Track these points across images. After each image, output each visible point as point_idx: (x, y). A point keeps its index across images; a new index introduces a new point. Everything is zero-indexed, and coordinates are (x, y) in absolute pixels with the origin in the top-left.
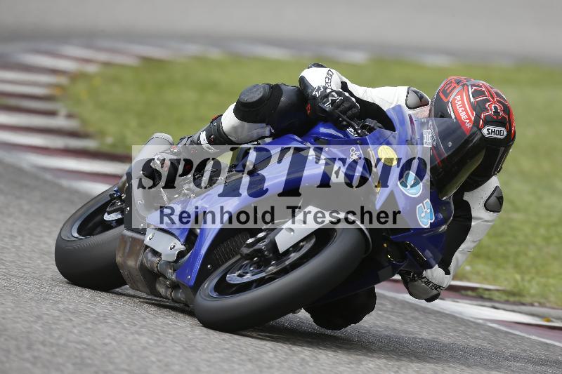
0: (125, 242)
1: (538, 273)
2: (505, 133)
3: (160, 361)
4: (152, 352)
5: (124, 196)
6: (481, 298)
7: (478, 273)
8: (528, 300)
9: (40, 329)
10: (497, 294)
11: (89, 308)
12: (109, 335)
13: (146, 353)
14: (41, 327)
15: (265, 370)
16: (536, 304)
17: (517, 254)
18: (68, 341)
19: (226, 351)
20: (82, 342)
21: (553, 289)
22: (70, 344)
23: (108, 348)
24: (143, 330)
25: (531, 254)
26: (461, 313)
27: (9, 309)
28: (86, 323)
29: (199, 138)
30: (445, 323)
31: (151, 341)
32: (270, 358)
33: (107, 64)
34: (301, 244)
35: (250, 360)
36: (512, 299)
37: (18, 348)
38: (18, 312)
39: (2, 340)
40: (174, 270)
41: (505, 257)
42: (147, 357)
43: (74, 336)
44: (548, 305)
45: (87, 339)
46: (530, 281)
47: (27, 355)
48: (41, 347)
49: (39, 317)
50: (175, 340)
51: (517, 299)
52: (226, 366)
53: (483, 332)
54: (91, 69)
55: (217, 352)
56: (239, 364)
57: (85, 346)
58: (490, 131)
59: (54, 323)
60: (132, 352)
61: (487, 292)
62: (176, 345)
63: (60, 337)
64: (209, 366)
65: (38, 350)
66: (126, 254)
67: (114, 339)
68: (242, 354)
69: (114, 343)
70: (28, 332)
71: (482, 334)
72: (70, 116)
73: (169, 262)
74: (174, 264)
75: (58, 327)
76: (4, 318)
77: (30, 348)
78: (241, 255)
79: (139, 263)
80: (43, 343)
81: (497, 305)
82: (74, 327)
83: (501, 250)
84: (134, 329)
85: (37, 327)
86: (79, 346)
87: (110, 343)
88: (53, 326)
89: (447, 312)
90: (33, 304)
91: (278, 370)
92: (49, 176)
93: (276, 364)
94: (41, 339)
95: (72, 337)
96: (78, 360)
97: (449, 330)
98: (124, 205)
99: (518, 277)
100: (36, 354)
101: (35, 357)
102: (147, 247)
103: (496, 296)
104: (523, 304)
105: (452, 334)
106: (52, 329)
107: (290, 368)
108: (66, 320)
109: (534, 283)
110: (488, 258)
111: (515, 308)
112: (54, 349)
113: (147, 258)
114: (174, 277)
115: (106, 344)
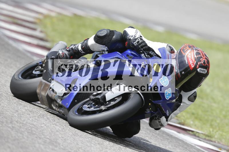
0: (42, 85)
1: (219, 129)
2: (206, 72)
3: (62, 137)
4: (60, 134)
5: (44, 65)
6: (195, 135)
7: (195, 125)
8: (213, 139)
9: (17, 116)
10: (202, 135)
11: (38, 111)
12: (44, 123)
13: (57, 133)
14: (17, 115)
15: (104, 149)
16: (217, 142)
17: (212, 120)
18: (27, 122)
19: (89, 138)
20: (33, 124)
21: (224, 137)
22: (27, 124)
23: (42, 128)
24: (58, 124)
25: (218, 121)
26: (186, 140)
27: (5, 105)
28: (35, 117)
29: (78, 47)
30: (179, 143)
31: (60, 129)
32: (107, 144)
33: (59, 14)
34: (116, 99)
35: (99, 144)
36: (207, 138)
37: (7, 122)
38: (9, 107)
39: (1, 117)
40: (61, 100)
41: (207, 121)
42: (58, 135)
43: (30, 121)
44: (221, 143)
45: (35, 123)
46: (216, 132)
47: (10, 125)
48: (16, 123)
49: (17, 111)
50: (70, 130)
51: (209, 138)
52: (89, 144)
53: (194, 150)
54: (53, 14)
55: (86, 138)
56: (94, 145)
57: (33, 126)
58: (201, 70)
59: (23, 115)
60: (52, 132)
61: (198, 134)
62: (70, 132)
63: (24, 121)
64: (82, 143)
65: (15, 124)
66: (41, 89)
67: (45, 125)
68: (96, 141)
69: (45, 127)
70: (12, 116)
71: (193, 150)
72: (41, 32)
73: (60, 96)
74: (61, 98)
75: (24, 116)
76: (3, 109)
77: (11, 122)
78: (90, 99)
79: (46, 94)
80: (17, 122)
81: (201, 139)
82: (30, 117)
83: (206, 118)
84: (54, 123)
85: (16, 115)
86: (31, 126)
87: (44, 127)
88: (22, 116)
89: (180, 139)
90: (15, 105)
91: (110, 150)
92: (29, 55)
93: (109, 147)
94: (17, 120)
95: (29, 121)
96: (30, 131)
97: (180, 146)
98: (42, 69)
99: (211, 130)
100: (14, 125)
101: (13, 127)
102: (51, 88)
103: (201, 136)
104: (212, 141)
105: (181, 148)
106: (21, 117)
107: (114, 150)
108: (28, 114)
109: (217, 133)
110: (200, 120)
111: (208, 142)
112: (21, 125)
113: (50, 93)
114: (60, 103)
115: (42, 127)
